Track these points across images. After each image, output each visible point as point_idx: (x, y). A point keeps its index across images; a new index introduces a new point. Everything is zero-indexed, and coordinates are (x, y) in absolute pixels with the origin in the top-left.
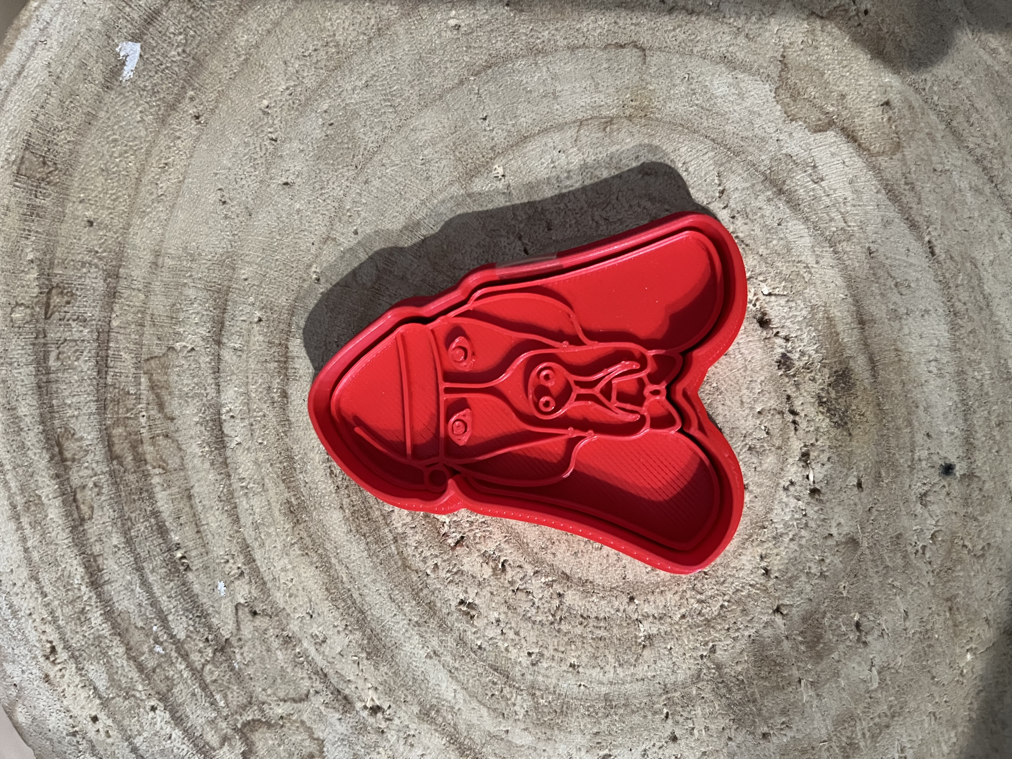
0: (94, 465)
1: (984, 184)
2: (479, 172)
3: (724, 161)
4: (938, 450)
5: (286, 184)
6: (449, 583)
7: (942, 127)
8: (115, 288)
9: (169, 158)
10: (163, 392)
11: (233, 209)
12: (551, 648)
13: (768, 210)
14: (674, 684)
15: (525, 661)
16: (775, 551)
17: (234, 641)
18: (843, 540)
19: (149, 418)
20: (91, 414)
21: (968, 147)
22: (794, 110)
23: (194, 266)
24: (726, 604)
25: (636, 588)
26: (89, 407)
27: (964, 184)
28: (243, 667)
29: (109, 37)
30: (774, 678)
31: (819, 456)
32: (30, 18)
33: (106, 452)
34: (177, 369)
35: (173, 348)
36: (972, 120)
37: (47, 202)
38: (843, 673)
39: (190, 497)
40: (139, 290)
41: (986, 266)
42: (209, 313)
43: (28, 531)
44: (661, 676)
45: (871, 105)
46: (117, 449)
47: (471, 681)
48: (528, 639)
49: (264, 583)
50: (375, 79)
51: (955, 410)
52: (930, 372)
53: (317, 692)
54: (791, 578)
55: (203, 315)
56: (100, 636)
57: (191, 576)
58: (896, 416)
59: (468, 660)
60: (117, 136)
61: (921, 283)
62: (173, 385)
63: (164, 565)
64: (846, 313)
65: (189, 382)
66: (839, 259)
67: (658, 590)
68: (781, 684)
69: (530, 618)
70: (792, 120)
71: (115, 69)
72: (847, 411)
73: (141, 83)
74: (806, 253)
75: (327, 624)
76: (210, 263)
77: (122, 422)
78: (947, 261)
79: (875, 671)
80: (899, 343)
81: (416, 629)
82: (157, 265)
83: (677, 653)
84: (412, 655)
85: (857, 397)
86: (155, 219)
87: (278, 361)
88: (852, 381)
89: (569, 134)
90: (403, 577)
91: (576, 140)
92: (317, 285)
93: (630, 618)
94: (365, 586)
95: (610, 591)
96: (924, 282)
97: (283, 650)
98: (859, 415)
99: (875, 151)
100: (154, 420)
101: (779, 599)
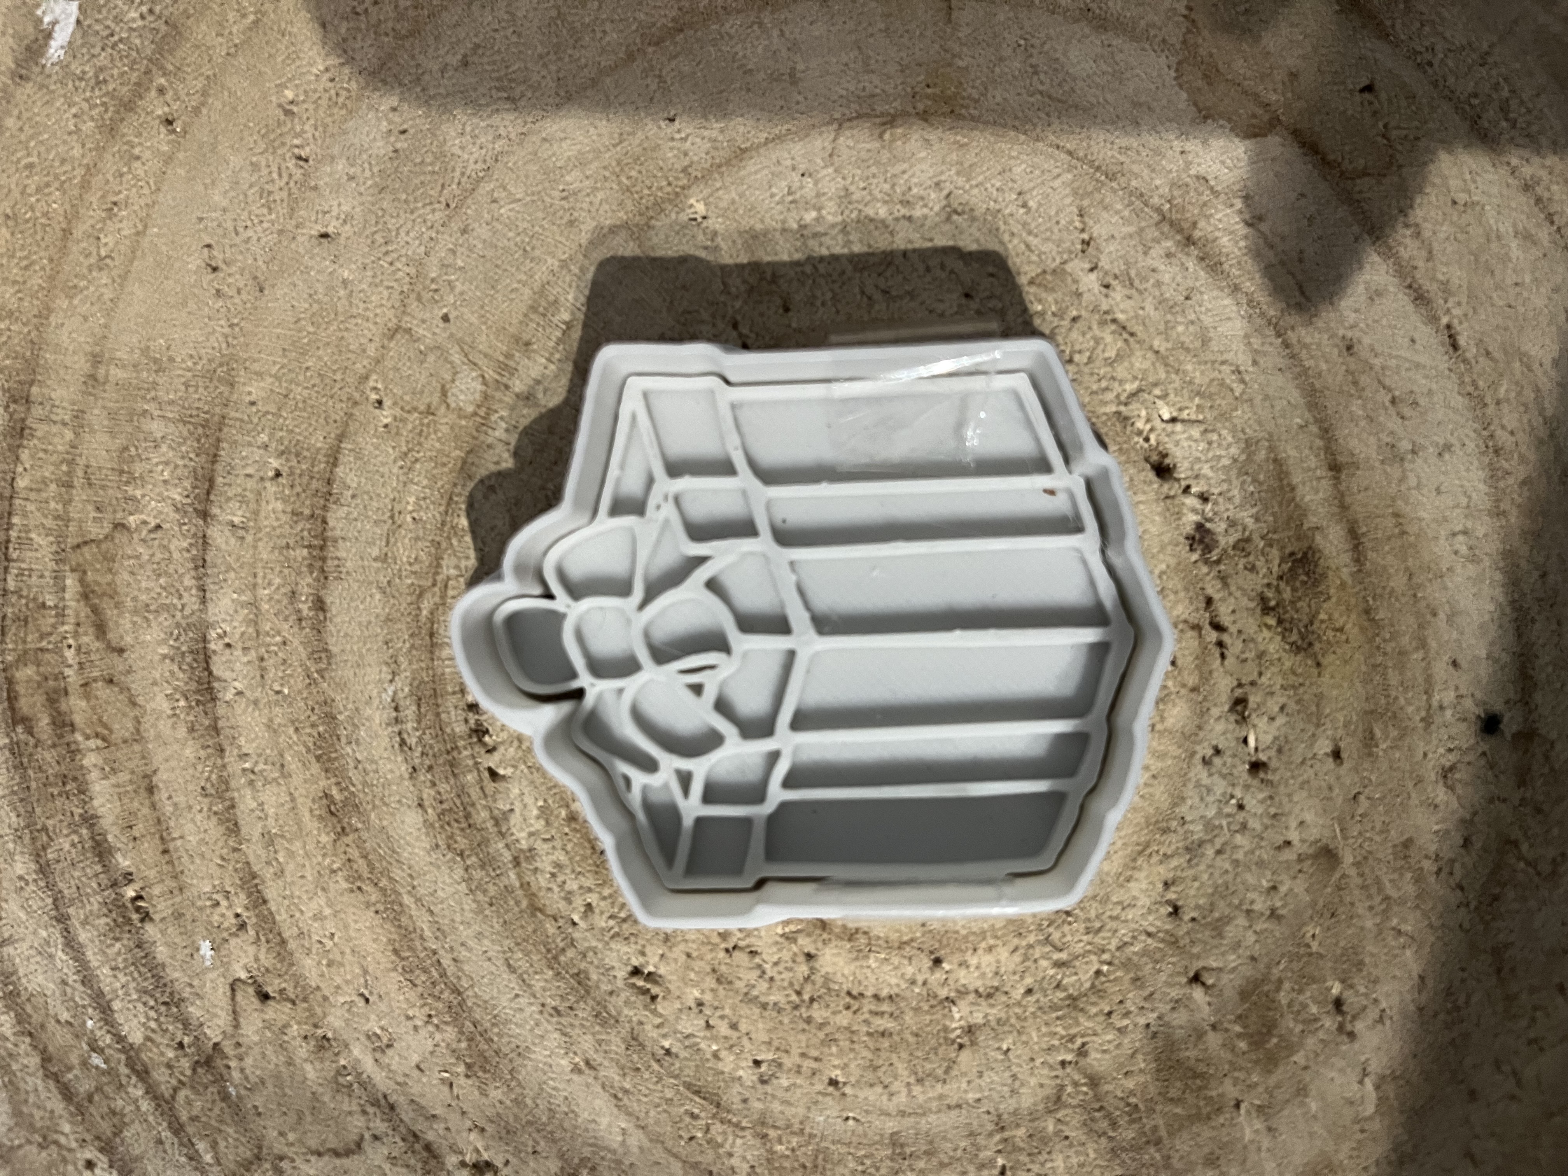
1: (1539, 226)
2: (662, 210)
3: (1090, 188)
4: (1472, 690)
5: (325, 236)
6: (612, 937)
9: (120, 192)
10: (106, 604)
11: (230, 280)
12: (795, 1051)
13: (1168, 273)
14: (1015, 1113)
15: (748, 1075)
17: (228, 1047)
18: (1311, 851)
19: (79, 649)
21: (1508, 164)
22: (1209, 99)
23: (161, 380)
24: (1105, 968)
25: (945, 942)
27: (1505, 228)
28: (243, 1092)
30: (1191, 1100)
31: (1264, 702)
33: (4, 711)
34: (132, 562)
35: (123, 526)
36: (1513, 116)
38: (1313, 1090)
39: (151, 790)
40: (65, 424)
41: (1548, 367)
42: (187, 462)
44: (991, 1099)
46: (24, 705)
47: (652, 1113)
48: (753, 1036)
49: (283, 942)
50: (480, 52)
51: (1499, 620)
52: (1456, 553)
53: (376, 1138)
54: (1219, 920)
55: (176, 466)
57: (151, 931)
58: (1397, 632)
59: (646, 1075)
60: (34, 159)
61: (1438, 398)
62: (122, 590)
63: (105, 911)
64: (1307, 451)
65: (151, 584)
66: (1293, 356)
67: (983, 945)
68: (1205, 1111)
69: (757, 997)
70: (1206, 118)
71: (35, 46)
72: (1312, 623)
73: (76, 68)
74: (1234, 347)
75: (396, 1014)
76: (190, 374)
77: (33, 656)
78: (1481, 359)
79: (1369, 1083)
80: (1399, 502)
81: (554, 1020)
82: (96, 380)
83: (1018, 1057)
84: (546, 1068)
85: (1329, 598)
86: (94, 299)
87: (309, 547)
88: (1319, 570)
89: (818, 143)
90: (530, 929)
91: (831, 155)
92: (377, 411)
93: (936, 996)
94: (462, 944)
95: (899, 948)
96: (1441, 397)
97: (316, 1063)
98: (1333, 629)
99: (1351, 170)
100: (88, 653)
101: (1198, 957)
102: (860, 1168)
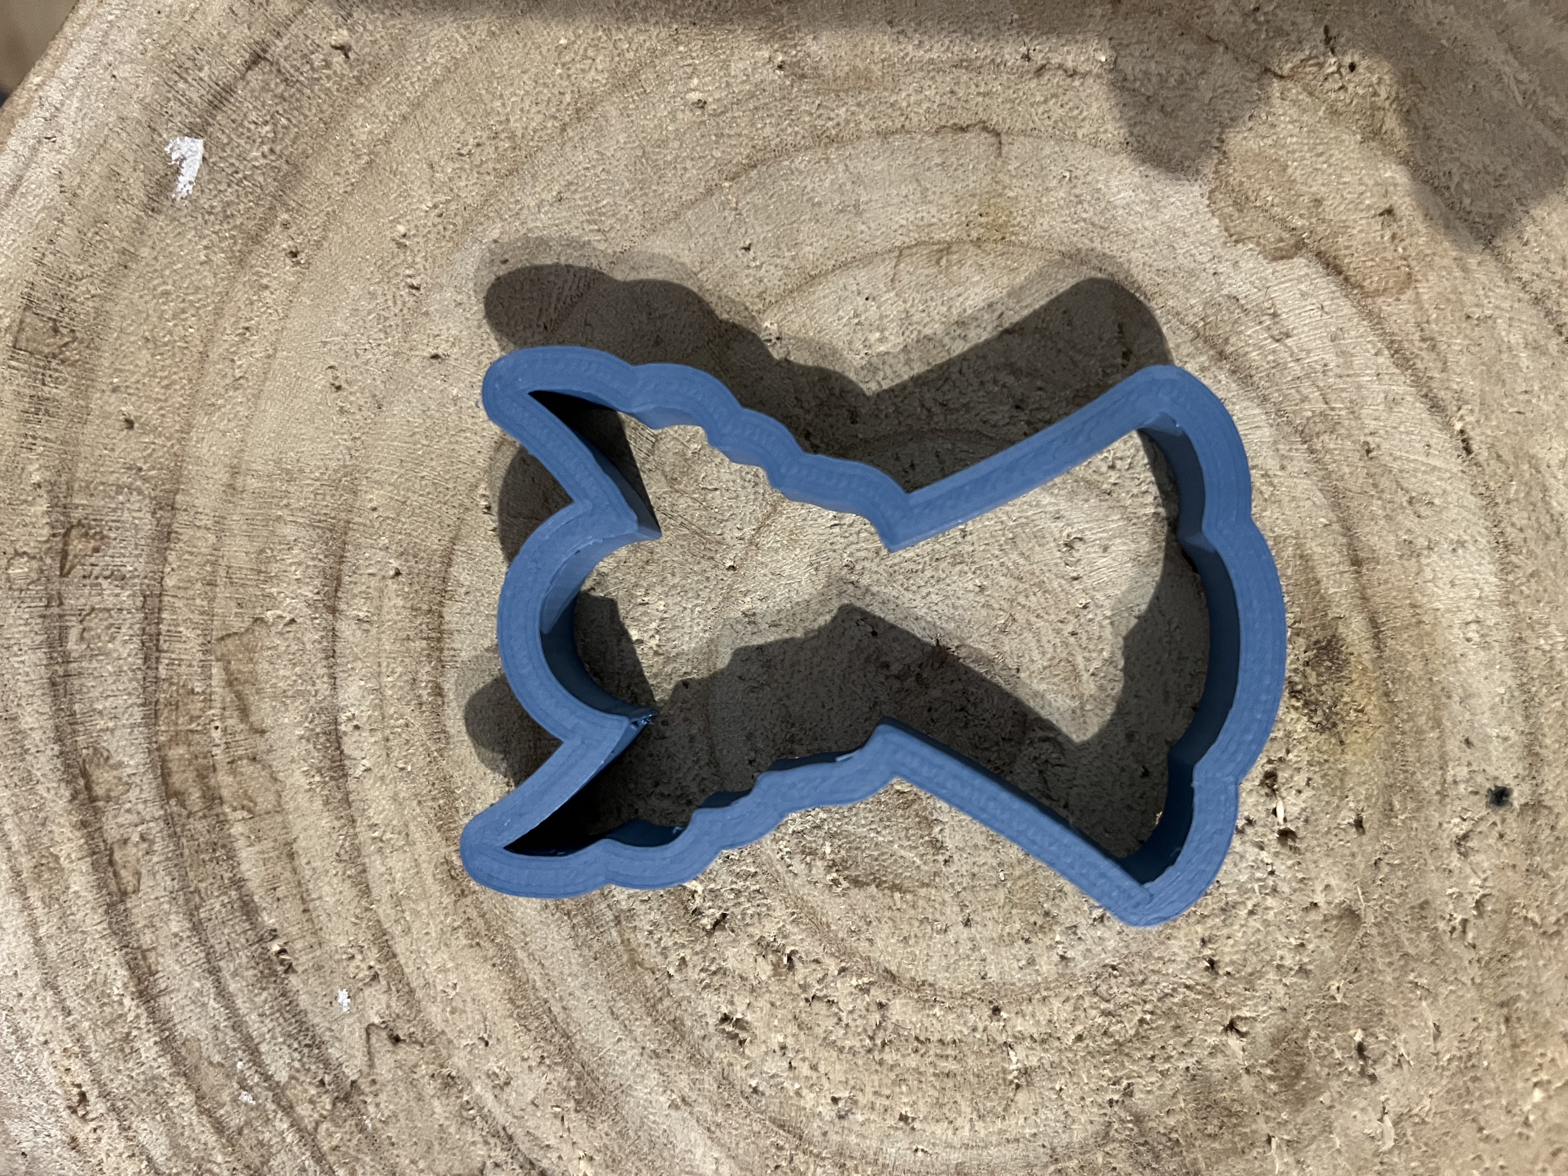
0: (141, 807)
1: (1548, 337)
3: (1130, 308)
4: (1484, 766)
5: (435, 357)
6: (704, 988)
7: (1478, 246)
8: (169, 525)
9: (251, 319)
10: (248, 690)
11: (352, 398)
12: (869, 1090)
14: (1067, 1146)
15: (828, 1111)
16: (1225, 932)
17: (364, 1085)
18: (1335, 913)
19: (225, 730)
20: (133, 726)
21: (1520, 279)
22: (1239, 224)
23: (293, 489)
24: (1148, 1017)
25: (1003, 993)
26: (131, 715)
27: (1515, 338)
28: (379, 1125)
29: (154, 130)
30: (1227, 1136)
31: (1292, 777)
32: (30, 101)
33: (158, 787)
34: (269, 653)
35: (262, 620)
36: (1525, 235)
37: (61, 392)
38: (1338, 1126)
39: (291, 856)
40: (208, 529)
41: (1555, 469)
42: (316, 562)
43: (39, 912)
44: (1046, 1134)
45: (1363, 215)
46: (176, 780)
47: (742, 1145)
48: (831, 1076)
49: (412, 992)
50: (573, 188)
51: (1509, 701)
52: (1468, 640)
53: (497, 1165)
54: (1251, 974)
55: (308, 567)
56: (154, 1078)
57: (294, 981)
58: (1414, 713)
59: (736, 1111)
60: (169, 287)
61: (1451, 498)
62: (262, 678)
63: (253, 963)
64: (1331, 549)
65: (288, 673)
66: (1318, 461)
67: (1038, 996)
68: (1241, 1145)
69: (834, 1042)
70: (1237, 242)
71: (165, 181)
72: (1335, 705)
73: (205, 203)
74: (1264, 454)
75: (512, 1056)
76: (318, 483)
77: (184, 737)
78: (1492, 462)
79: (1388, 1121)
80: (1417, 594)
81: (653, 1062)
82: (234, 489)
83: (1071, 1096)
84: (647, 1104)
85: (1352, 682)
86: (231, 416)
87: (427, 639)
88: (1343, 657)
89: (881, 270)
90: (631, 980)
91: (892, 280)
92: (486, 517)
93: (995, 1041)
94: (571, 994)
95: (962, 998)
96: (1455, 497)
97: (443, 1099)
98: (1356, 711)
99: (1372, 289)
100: (233, 734)
101: (1233, 1008)
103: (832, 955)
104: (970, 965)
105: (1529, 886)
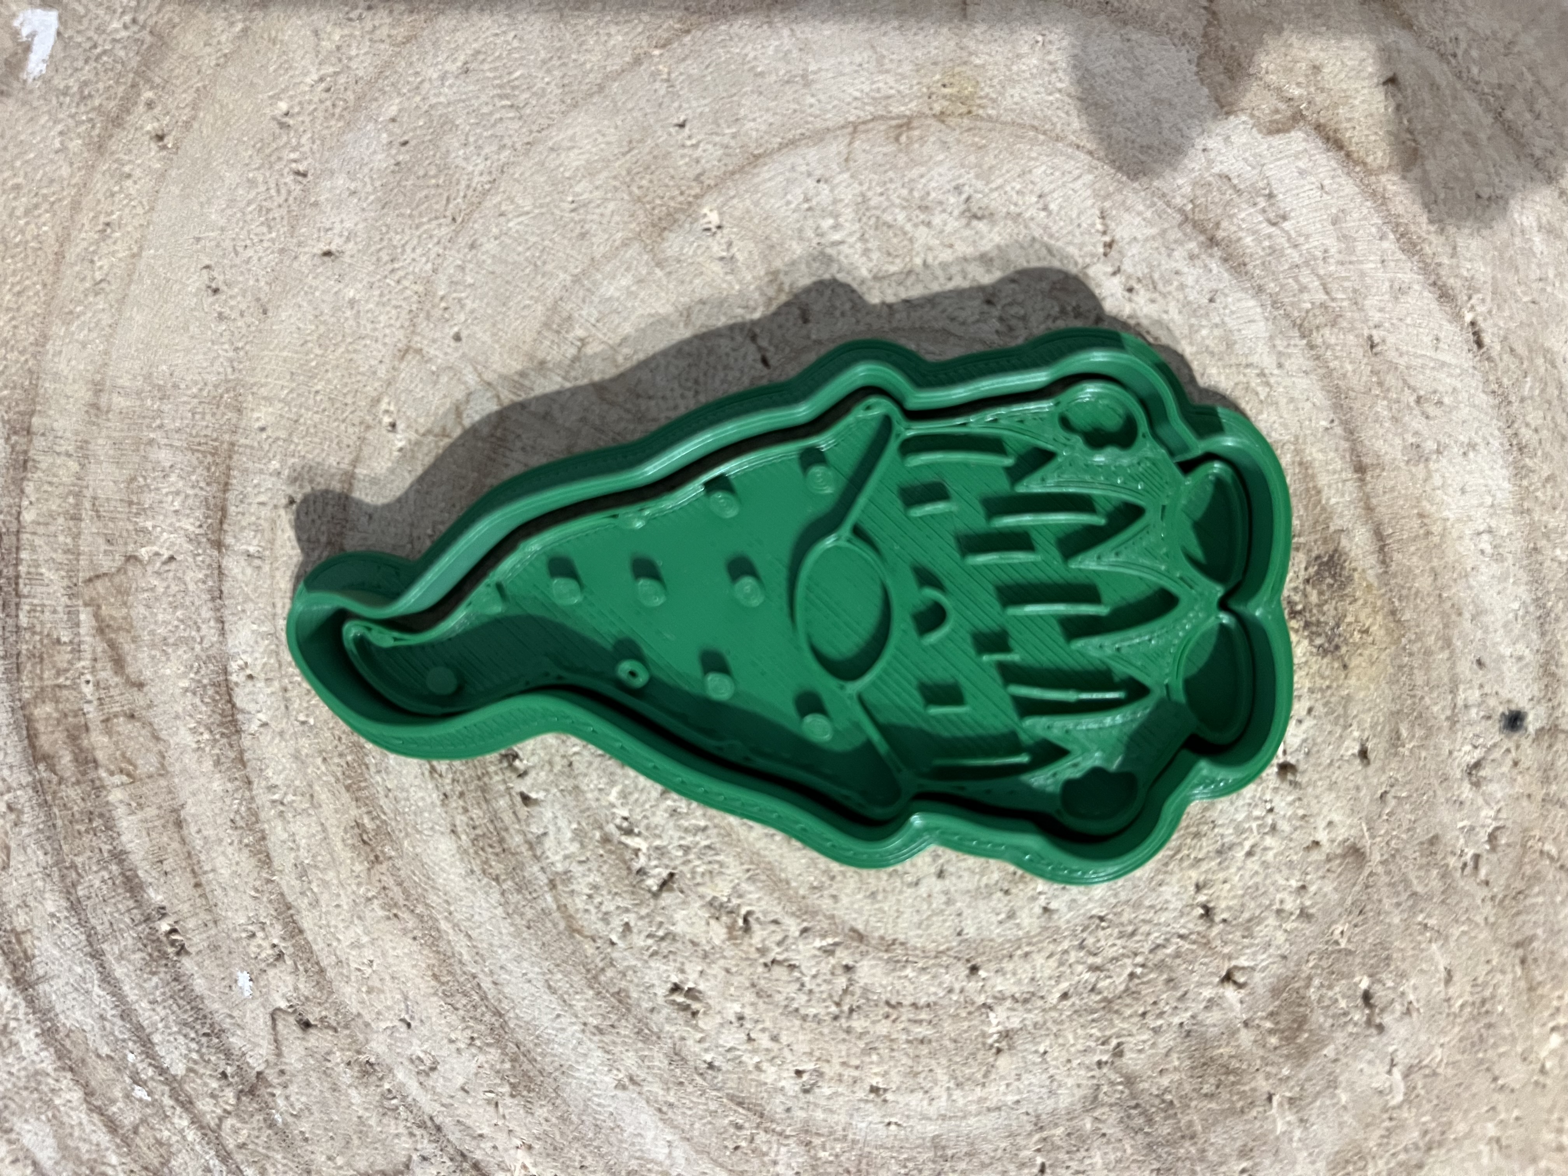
0: (6, 773)
2: (675, 221)
3: (1111, 189)
4: (1497, 688)
5: (328, 254)
6: (652, 955)
7: (1488, 120)
9: (112, 213)
10: (122, 639)
11: (233, 303)
12: (836, 1061)
13: (1191, 275)
14: (1053, 1113)
15: (791, 1086)
16: (1221, 876)
17: (272, 1076)
18: (1339, 851)
19: (97, 685)
21: (1532, 156)
22: (1230, 94)
23: (166, 407)
24: (1139, 970)
25: (981, 950)
28: (290, 1119)
30: (1225, 1095)
33: (24, 749)
34: (146, 595)
35: (136, 558)
36: (1538, 107)
38: (1343, 1080)
39: (179, 824)
40: (69, 455)
42: (197, 491)
44: (1029, 1101)
45: (1365, 83)
46: (45, 742)
47: (697, 1126)
48: (795, 1047)
49: (322, 971)
50: (481, 57)
51: (1523, 618)
52: (1480, 552)
53: (424, 1159)
54: (1250, 920)
55: (187, 496)
56: (37, 1073)
57: (187, 964)
58: (1423, 632)
59: (690, 1089)
60: (20, 180)
61: (1462, 397)
62: (138, 624)
63: (140, 946)
64: (1332, 454)
65: (168, 617)
66: (1318, 358)
67: (1019, 952)
68: (1240, 1104)
69: (797, 1010)
70: (1228, 114)
71: (14, 60)
72: (1338, 626)
73: (59, 82)
74: (1259, 350)
75: (438, 1038)
76: (196, 401)
77: (51, 694)
78: (1505, 357)
79: (1397, 1074)
80: (1425, 503)
81: (596, 1038)
82: (98, 409)
83: (1056, 1059)
84: (590, 1085)
85: (1355, 600)
86: (92, 325)
88: (1346, 573)
89: (834, 148)
90: (569, 950)
91: (847, 160)
92: (391, 435)
93: (973, 1003)
94: (502, 968)
95: (936, 957)
96: (1466, 396)
97: (361, 1088)
98: (1360, 631)
99: (1375, 166)
100: (107, 688)
101: (1230, 957)
102: (903, 1171)
103: (793, 914)
104: (944, 921)
105: (1546, 817)
